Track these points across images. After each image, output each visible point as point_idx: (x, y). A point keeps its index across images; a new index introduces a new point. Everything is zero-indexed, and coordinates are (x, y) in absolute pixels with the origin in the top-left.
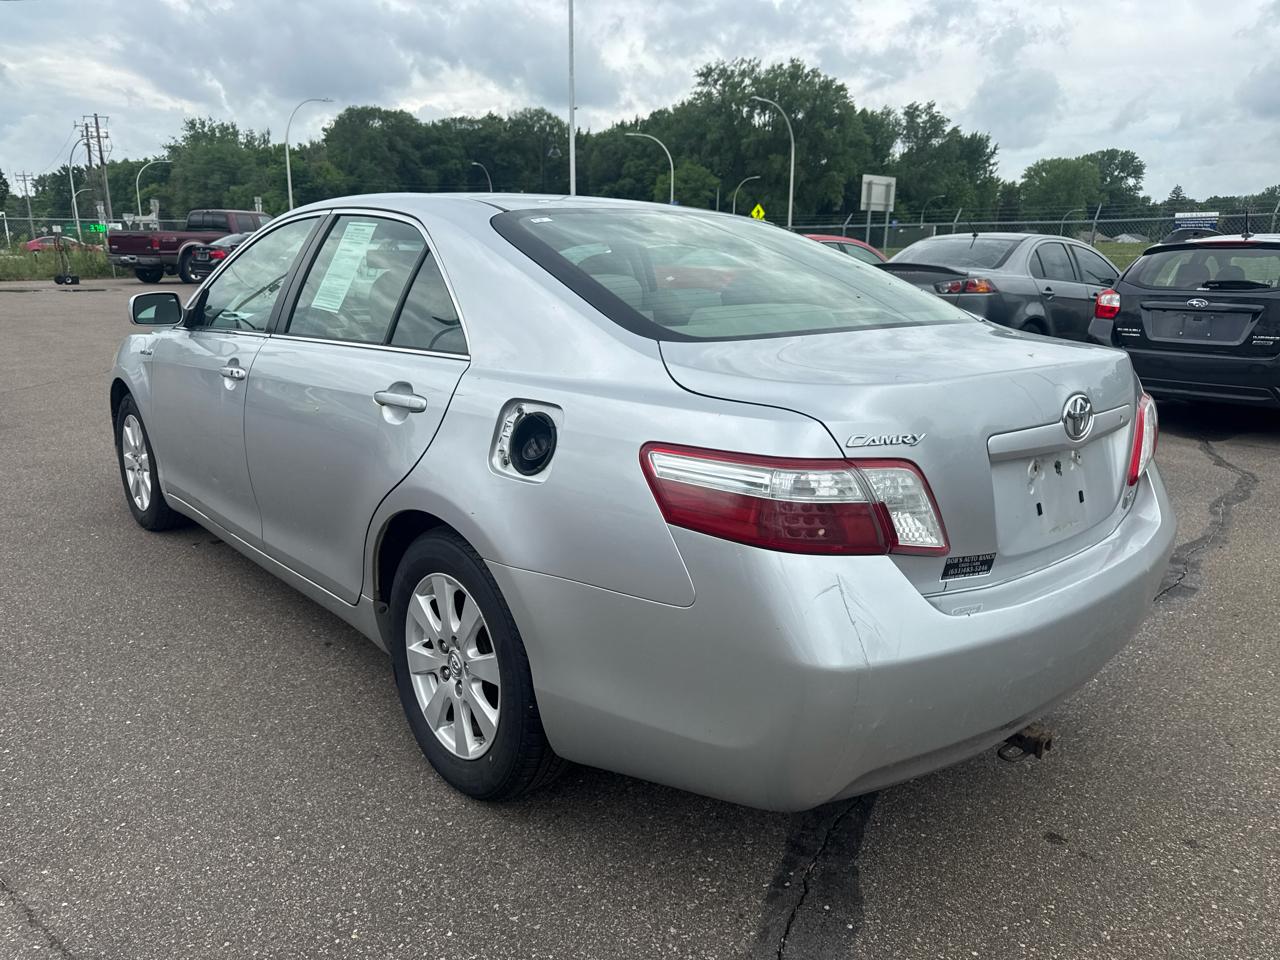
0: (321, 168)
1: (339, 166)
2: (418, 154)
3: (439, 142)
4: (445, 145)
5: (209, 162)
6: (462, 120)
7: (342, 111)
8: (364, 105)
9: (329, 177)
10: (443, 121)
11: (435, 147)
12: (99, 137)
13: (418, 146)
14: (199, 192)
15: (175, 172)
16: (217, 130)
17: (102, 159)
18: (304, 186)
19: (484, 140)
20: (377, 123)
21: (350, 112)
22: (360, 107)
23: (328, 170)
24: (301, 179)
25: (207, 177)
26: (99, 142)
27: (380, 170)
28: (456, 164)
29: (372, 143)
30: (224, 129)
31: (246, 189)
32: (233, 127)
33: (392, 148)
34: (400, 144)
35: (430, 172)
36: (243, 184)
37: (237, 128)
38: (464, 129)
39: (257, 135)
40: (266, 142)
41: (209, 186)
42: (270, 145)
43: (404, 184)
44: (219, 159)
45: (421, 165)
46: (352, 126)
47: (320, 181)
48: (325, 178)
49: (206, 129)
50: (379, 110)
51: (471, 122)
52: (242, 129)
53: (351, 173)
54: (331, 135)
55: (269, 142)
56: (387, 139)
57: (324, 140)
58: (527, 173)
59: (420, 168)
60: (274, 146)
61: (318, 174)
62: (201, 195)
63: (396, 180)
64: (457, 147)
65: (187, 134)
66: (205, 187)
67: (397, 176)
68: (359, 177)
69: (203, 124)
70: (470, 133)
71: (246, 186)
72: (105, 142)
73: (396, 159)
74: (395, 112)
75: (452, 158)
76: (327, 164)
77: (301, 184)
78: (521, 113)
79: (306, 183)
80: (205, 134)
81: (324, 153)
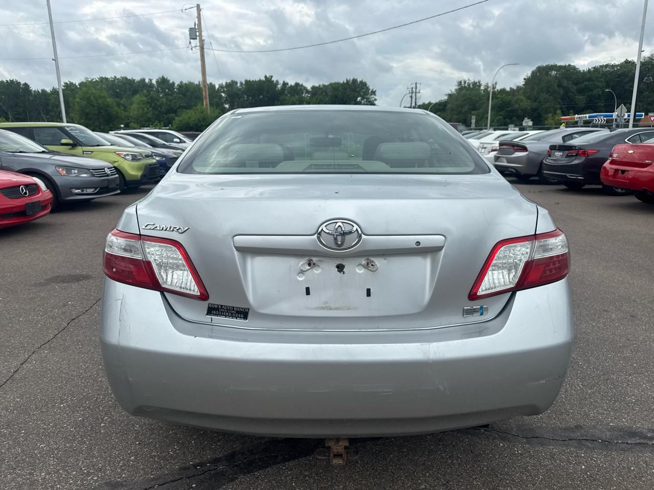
0: (518, 99)
1: (528, 98)
2: (575, 88)
3: (590, 80)
4: (593, 81)
5: (464, 100)
6: (607, 66)
7: (534, 68)
8: (547, 64)
9: (521, 104)
10: (595, 68)
11: (587, 83)
12: (416, 92)
13: (576, 84)
14: (457, 115)
15: (449, 106)
16: (471, 85)
17: (416, 102)
18: (508, 109)
19: (620, 76)
20: (554, 73)
21: (540, 69)
22: (544, 65)
23: (522, 100)
24: (507, 106)
25: (462, 107)
26: (416, 95)
27: (551, 98)
28: (598, 91)
29: (549, 84)
30: (475, 84)
31: (480, 112)
32: (479, 82)
33: (560, 85)
34: (565, 83)
35: (581, 97)
36: (478, 110)
37: (481, 83)
38: (608, 71)
39: (490, 85)
40: (494, 88)
41: (462, 112)
42: (496, 90)
43: (564, 105)
44: (469, 98)
45: (576, 94)
46: (540, 76)
47: (516, 106)
48: (519, 104)
49: (466, 85)
50: (556, 66)
51: (613, 66)
52: (483, 83)
53: (535, 101)
54: (528, 81)
55: (495, 88)
56: (557, 81)
57: (524, 85)
58: (647, 93)
59: (575, 95)
60: (498, 90)
61: (516, 102)
62: (458, 116)
63: (559, 103)
64: (601, 82)
65: (457, 87)
66: (460, 113)
67: (561, 101)
68: (539, 103)
69: (465, 82)
70: (611, 73)
71: (480, 111)
72: (418, 95)
73: (562, 92)
74: (565, 66)
75: (597, 88)
76: (522, 97)
77: (506, 108)
78: (648, 57)
79: (509, 107)
80: (465, 87)
81: (521, 92)
